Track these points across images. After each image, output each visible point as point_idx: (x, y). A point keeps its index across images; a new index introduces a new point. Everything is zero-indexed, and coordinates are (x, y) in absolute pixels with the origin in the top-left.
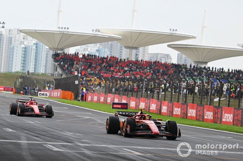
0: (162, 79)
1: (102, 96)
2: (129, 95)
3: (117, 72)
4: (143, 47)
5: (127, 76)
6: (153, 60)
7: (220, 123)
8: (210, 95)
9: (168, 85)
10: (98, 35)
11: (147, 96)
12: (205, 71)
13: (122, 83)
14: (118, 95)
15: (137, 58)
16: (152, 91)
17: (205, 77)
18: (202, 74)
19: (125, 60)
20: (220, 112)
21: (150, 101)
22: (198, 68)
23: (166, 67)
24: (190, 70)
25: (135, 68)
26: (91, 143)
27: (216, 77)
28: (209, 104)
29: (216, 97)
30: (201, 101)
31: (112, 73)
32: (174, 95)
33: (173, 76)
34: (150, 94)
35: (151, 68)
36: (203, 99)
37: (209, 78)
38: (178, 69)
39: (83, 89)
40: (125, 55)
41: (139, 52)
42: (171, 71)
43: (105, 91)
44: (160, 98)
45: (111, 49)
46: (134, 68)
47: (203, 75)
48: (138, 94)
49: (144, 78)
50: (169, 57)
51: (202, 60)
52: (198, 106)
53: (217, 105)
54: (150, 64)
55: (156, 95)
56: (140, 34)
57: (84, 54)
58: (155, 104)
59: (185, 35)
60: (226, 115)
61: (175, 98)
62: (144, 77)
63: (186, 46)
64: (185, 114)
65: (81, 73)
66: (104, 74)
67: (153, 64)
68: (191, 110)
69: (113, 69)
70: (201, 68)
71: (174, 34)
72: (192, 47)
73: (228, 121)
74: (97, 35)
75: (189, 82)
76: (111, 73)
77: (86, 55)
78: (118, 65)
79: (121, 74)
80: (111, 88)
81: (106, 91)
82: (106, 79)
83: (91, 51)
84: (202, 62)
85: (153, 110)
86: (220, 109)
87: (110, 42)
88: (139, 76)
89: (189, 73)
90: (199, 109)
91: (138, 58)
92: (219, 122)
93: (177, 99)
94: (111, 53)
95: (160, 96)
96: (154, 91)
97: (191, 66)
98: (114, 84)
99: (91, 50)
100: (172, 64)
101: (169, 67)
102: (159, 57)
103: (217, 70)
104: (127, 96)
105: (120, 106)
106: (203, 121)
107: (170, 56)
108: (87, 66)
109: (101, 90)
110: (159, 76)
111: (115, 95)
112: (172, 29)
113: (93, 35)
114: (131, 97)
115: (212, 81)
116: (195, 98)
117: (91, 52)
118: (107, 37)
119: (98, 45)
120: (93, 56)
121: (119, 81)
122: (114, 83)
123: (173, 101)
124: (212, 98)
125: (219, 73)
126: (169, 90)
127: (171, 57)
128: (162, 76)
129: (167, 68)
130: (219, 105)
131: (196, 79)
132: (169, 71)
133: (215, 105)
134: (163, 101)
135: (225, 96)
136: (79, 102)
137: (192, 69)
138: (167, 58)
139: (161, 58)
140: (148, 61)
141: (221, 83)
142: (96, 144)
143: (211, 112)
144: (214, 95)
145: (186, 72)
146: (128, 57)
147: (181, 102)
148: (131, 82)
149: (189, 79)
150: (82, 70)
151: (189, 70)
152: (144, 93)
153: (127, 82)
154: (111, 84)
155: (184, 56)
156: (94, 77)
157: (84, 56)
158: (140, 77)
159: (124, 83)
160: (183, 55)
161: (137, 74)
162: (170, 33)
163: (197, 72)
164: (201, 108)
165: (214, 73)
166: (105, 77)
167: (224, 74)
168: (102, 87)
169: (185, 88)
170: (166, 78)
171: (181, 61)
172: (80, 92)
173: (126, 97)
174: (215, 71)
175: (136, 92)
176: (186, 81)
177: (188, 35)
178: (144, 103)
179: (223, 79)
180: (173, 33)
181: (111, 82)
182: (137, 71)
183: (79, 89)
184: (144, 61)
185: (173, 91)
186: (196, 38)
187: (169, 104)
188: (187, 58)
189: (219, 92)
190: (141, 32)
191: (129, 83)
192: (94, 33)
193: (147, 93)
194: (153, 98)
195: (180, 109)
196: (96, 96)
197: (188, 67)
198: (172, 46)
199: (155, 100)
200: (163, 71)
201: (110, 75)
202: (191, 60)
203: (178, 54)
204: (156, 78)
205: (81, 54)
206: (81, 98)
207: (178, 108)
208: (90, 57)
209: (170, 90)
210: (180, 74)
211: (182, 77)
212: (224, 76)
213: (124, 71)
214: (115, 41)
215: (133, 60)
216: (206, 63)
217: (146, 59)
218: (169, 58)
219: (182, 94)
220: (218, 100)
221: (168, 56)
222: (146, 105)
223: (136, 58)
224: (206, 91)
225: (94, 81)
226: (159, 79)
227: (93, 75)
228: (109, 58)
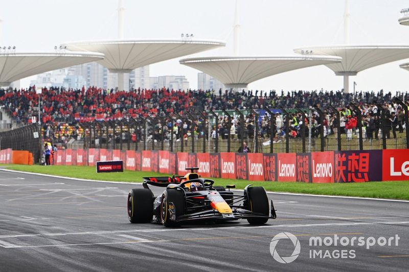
0: (175, 116)
1: (79, 154)
2: (123, 148)
3: (100, 113)
4: (141, 68)
5: (118, 117)
6: (159, 87)
7: (276, 180)
8: (255, 136)
9: (185, 126)
10: (65, 54)
11: (153, 146)
12: (244, 98)
13: (110, 129)
14: (105, 150)
17: (245, 107)
18: (241, 103)
19: (112, 91)
20: (274, 162)
21: (158, 154)
22: (232, 94)
23: (180, 98)
24: (220, 99)
25: (130, 102)
26: (67, 230)
27: (264, 106)
28: (255, 150)
29: (265, 139)
31: (93, 115)
32: (198, 141)
33: (193, 111)
34: (158, 144)
35: (155, 101)
37: (252, 108)
38: (201, 100)
40: (111, 83)
41: (134, 77)
42: (189, 102)
43: (83, 145)
44: (174, 148)
45: (89, 76)
48: (138, 146)
49: (146, 118)
50: (184, 81)
51: (238, 80)
52: (237, 156)
53: (269, 151)
54: (154, 94)
55: (167, 144)
56: (134, 46)
57: (44, 88)
58: (166, 158)
59: (206, 42)
60: (284, 166)
61: (199, 146)
63: (209, 60)
64: (218, 171)
65: (41, 120)
66: (80, 117)
67: (160, 94)
68: (226, 163)
69: (94, 108)
70: (238, 94)
71: (189, 43)
72: (220, 60)
73: (288, 176)
74: (62, 54)
75: (219, 118)
76: (91, 114)
77: (48, 89)
79: (107, 115)
80: (93, 139)
81: (85, 146)
82: (85, 125)
83: (55, 82)
84: (239, 84)
85: (165, 169)
86: (274, 157)
87: (85, 65)
88: (137, 115)
89: (218, 103)
90: (240, 161)
91: (133, 86)
92: (273, 179)
93: (202, 148)
94: (88, 83)
95: (174, 145)
97: (220, 92)
98: (97, 132)
99: (56, 80)
100: (190, 91)
101: (185, 96)
102: (167, 82)
103: (263, 95)
104: (121, 149)
105: (110, 168)
106: (247, 179)
107: (186, 78)
108: (51, 108)
109: (77, 144)
110: (170, 112)
111: (101, 150)
112: (185, 35)
113: (57, 55)
114: (127, 151)
115: (257, 112)
116: (231, 144)
117: (56, 84)
118: (80, 56)
119: (66, 70)
120: (60, 91)
121: (105, 127)
122: (97, 130)
123: (195, 152)
124: (259, 141)
125: (267, 99)
126: (189, 134)
127: (188, 81)
128: (176, 112)
129: (183, 99)
130: (272, 151)
131: (230, 112)
132: (185, 103)
133: (265, 151)
134: (179, 153)
136: (42, 166)
137: (223, 96)
138: (182, 83)
139: (171, 84)
141: (272, 114)
142: (75, 231)
143: (259, 163)
144: (262, 136)
145: (214, 102)
146: (117, 86)
147: (209, 152)
148: (126, 127)
149: (220, 113)
150: (43, 115)
151: (218, 100)
152: (148, 142)
153: (118, 127)
154: (93, 133)
155: (208, 77)
156: (64, 125)
157: (44, 90)
158: (140, 117)
159: (114, 129)
160: (207, 75)
161: (134, 113)
162: (183, 41)
163: (231, 100)
164: (242, 159)
165: (259, 101)
166: (82, 123)
167: (276, 101)
169: (214, 128)
170: (181, 115)
171: (204, 85)
173: (119, 151)
174: (261, 96)
175: (134, 142)
176: (215, 117)
177: (213, 42)
178: (149, 159)
179: (276, 108)
180: (187, 40)
181: (92, 129)
182: (134, 108)
183: (41, 145)
184: (144, 90)
185: (195, 135)
186: (225, 46)
187: (190, 156)
188: (213, 79)
190: (134, 44)
191: (122, 128)
192: (59, 51)
193: (154, 143)
194: (162, 149)
195: (208, 163)
196: (69, 154)
197: (216, 95)
198: (187, 62)
199: (166, 153)
200: (176, 104)
202: (220, 83)
203: (199, 74)
204: (166, 117)
205: (38, 88)
207: (206, 161)
208: (54, 91)
210: (204, 107)
211: (207, 111)
212: (276, 104)
213: (112, 110)
214: (93, 62)
215: (125, 91)
216: (245, 85)
217: (148, 87)
219: (209, 139)
220: (268, 144)
221: (182, 79)
222: (153, 162)
223: (130, 87)
225: (64, 130)
226: (170, 118)
227: (63, 121)
228: (86, 91)
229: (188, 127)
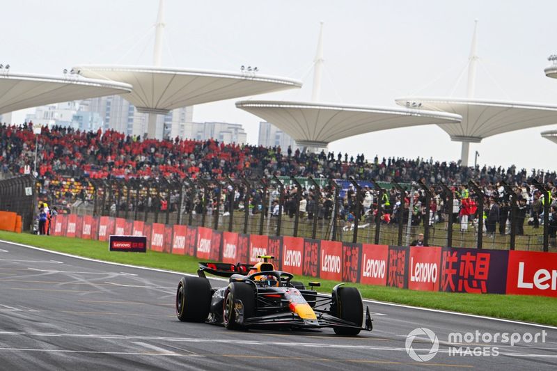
0: (223, 180)
1: (86, 223)
2: (148, 220)
3: (120, 167)
4: (181, 109)
5: (145, 175)
6: (205, 138)
7: (358, 281)
9: (237, 195)
10: (77, 81)
11: (190, 220)
12: (322, 162)
13: (132, 191)
14: (122, 220)
15: (167, 135)
17: (321, 175)
18: (316, 169)
19: (139, 138)
20: (357, 255)
21: (197, 231)
22: (306, 155)
23: (233, 155)
24: (289, 161)
25: (163, 156)
26: (63, 329)
27: (347, 176)
28: (331, 237)
30: (314, 232)
31: (111, 169)
32: (253, 218)
33: (249, 175)
34: (197, 217)
35: (198, 157)
36: (318, 226)
37: (331, 177)
38: (261, 159)
39: (42, 206)
40: (138, 127)
41: (170, 120)
42: (244, 162)
43: (93, 210)
44: (219, 224)
45: (108, 115)
46: (159, 157)
47: (319, 172)
48: (170, 217)
49: (184, 180)
50: (240, 131)
51: (315, 137)
52: (306, 243)
53: (351, 239)
54: (197, 146)
55: (210, 218)
56: (174, 78)
57: (45, 126)
58: (208, 238)
59: (275, 80)
60: (371, 262)
61: (254, 225)
62: (182, 178)
63: (277, 106)
64: (277, 262)
65: (38, 170)
66: (91, 171)
67: (204, 147)
68: (291, 252)
69: (112, 159)
70: (313, 155)
71: (251, 79)
72: (292, 106)
73: (375, 276)
74: (74, 81)
75: (285, 187)
76: (107, 168)
77: (50, 128)
78: (122, 150)
79: (129, 171)
80: (108, 204)
81: (95, 211)
82: (97, 183)
83: (60, 119)
84: (315, 142)
85: (205, 254)
86: (357, 249)
87: (104, 98)
88: (171, 174)
89: (286, 167)
90: (310, 250)
91: (169, 132)
92: (354, 280)
93: (258, 228)
94: (107, 123)
95: (220, 220)
96: (207, 211)
97: (290, 151)
98: (114, 193)
99: (61, 116)
100: (247, 146)
101: (240, 153)
102: (217, 130)
103: (349, 160)
104: (146, 221)
105: (127, 245)
106: (318, 276)
107: (243, 127)
108: (52, 154)
109: (85, 209)
110: (217, 174)
111: (117, 219)
112: (246, 67)
113: (66, 82)
114: (154, 224)
115: (339, 184)
116: (299, 225)
117: (62, 122)
118: (99, 85)
119: (77, 104)
120: (67, 132)
121: (125, 187)
122: (114, 192)
123: (248, 233)
124: (338, 224)
125: (355, 166)
126: (241, 206)
127: (245, 132)
128: (225, 175)
129: (237, 157)
130: (355, 240)
131: (301, 180)
132: (239, 162)
133: (345, 239)
134: (226, 232)
135: (370, 220)
136: (34, 236)
137: (293, 157)
139: (222, 134)
141: (359, 188)
142: (74, 332)
143: (336, 255)
144: (342, 217)
145: (279, 165)
146: (146, 131)
147: (267, 234)
148: (154, 189)
149: (287, 181)
150: (40, 164)
151: (285, 162)
152: (184, 213)
153: (144, 189)
154: (108, 194)
155: (274, 129)
156: (69, 180)
157: (45, 129)
158: (175, 177)
159: (138, 192)
160: (272, 126)
161: (167, 171)
162: (243, 76)
163: (304, 163)
164: (313, 247)
165: (342, 168)
166: (94, 179)
167: (365, 169)
168: (88, 201)
169: (277, 201)
170: (233, 180)
171: (267, 140)
172: (36, 214)
173: (143, 222)
174: (346, 161)
175: (164, 211)
176: (279, 186)
177: (284, 81)
178: (184, 238)
179: (365, 179)
180: (249, 75)
181: (107, 189)
182: (167, 164)
183: (34, 206)
184: (184, 140)
185: (251, 210)
186: (300, 87)
187: (240, 239)
188: (281, 132)
190: (175, 75)
191: (148, 191)
192: (68, 76)
193: (191, 214)
194: (203, 226)
195: (265, 250)
196: (72, 221)
197: (283, 155)
198: (246, 105)
199: (208, 230)
200: (226, 163)
201: (106, 174)
202: (289, 137)
203: (261, 123)
204: (211, 180)
205: (37, 127)
206: (38, 228)
207: (262, 247)
208: (58, 131)
209: (243, 207)
210: (266, 170)
211: (269, 176)
212: (366, 173)
213: (137, 165)
214: (116, 96)
215: (157, 139)
216: (325, 144)
217: (188, 135)
218: (240, 133)
219: (269, 216)
221: (237, 129)
222: (188, 242)
223: (164, 134)
225: (67, 187)
226: (217, 182)
227: (68, 175)
228: (102, 135)
229: (241, 197)
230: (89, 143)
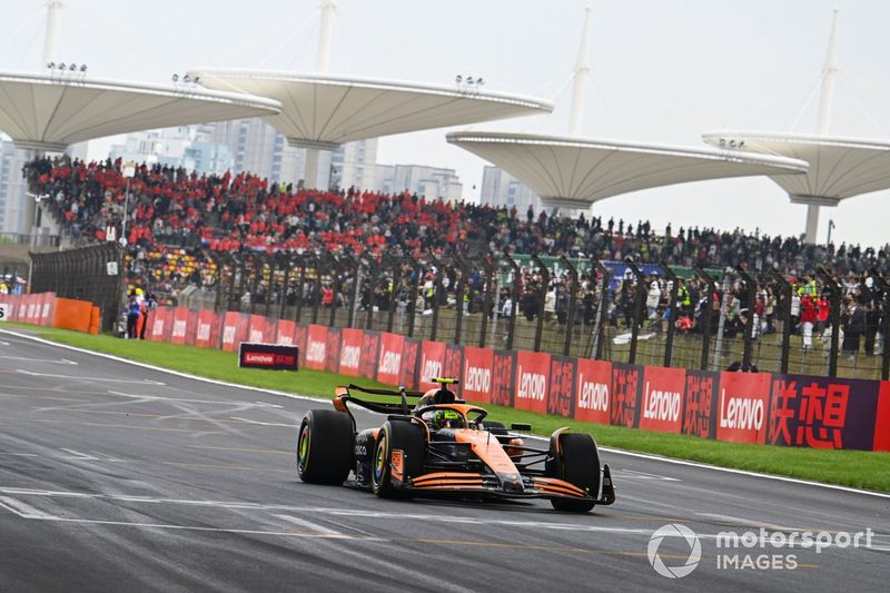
0: (423, 259)
1: (203, 322)
2: (302, 319)
3: (259, 233)
4: (359, 142)
5: (299, 246)
6: (395, 190)
7: (635, 425)
8: (598, 320)
9: (446, 281)
10: (194, 94)
11: (370, 321)
12: (582, 232)
13: (276, 272)
14: (262, 318)
15: (335, 183)
16: (387, 304)
17: (581, 254)
18: (573, 244)
19: (289, 188)
20: (635, 385)
21: (380, 340)
22: (557, 219)
23: (440, 218)
24: (529, 231)
25: (327, 217)
26: (162, 491)
27: (623, 256)
28: (594, 354)
29: (620, 330)
30: (567, 345)
31: (244, 237)
32: (469, 319)
33: (465, 251)
34: (380, 315)
35: (385, 220)
36: (573, 335)
37: (596, 258)
38: (485, 227)
39: (134, 293)
40: (289, 169)
41: (341, 160)
42: (458, 230)
43: (214, 300)
44: (415, 329)
45: (242, 149)
46: (323, 218)
47: (577, 248)
48: (337, 316)
49: (361, 257)
50: (451, 180)
51: (572, 193)
52: (554, 362)
53: (625, 357)
54: (382, 203)
55: (400, 318)
56: (349, 92)
57: (140, 165)
58: (396, 352)
59: (510, 99)
60: (657, 395)
61: (471, 331)
62: (357, 254)
63: (513, 141)
64: (508, 393)
65: (128, 235)
66: (213, 238)
67: (394, 203)
68: (529, 375)
69: (245, 220)
70: (568, 221)
71: (472, 97)
72: (537, 142)
73: (664, 418)
74: (189, 93)
75: (521, 272)
76: (237, 234)
77: (149, 168)
78: (264, 207)
79: (273, 241)
80: (237, 292)
81: (217, 303)
82: (221, 257)
83: (165, 155)
84: (572, 200)
85: (390, 376)
86: (636, 373)
87: (236, 123)
88: (340, 246)
89: (523, 239)
90: (559, 374)
91: (339, 180)
92: (630, 423)
93: (477, 337)
94: (240, 163)
95: (417, 321)
96: (396, 305)
97: (530, 214)
98: (248, 276)
100: (462, 204)
101: (451, 216)
102: (416, 177)
103: (625, 230)
104: (298, 320)
105: (269, 359)
106: (572, 416)
107: (457, 174)
108: (151, 210)
109: (200, 298)
110: (414, 248)
111: (254, 317)
112: (465, 78)
113: (176, 95)
114: (311, 326)
115: (608, 269)
116: (543, 332)
117: (170, 159)
118: (228, 101)
119: (193, 130)
120: (175, 174)
121: (267, 266)
122: (248, 273)
123: (462, 344)
124: (606, 333)
125: (634, 240)
126: (451, 301)
127: (460, 181)
128: (427, 249)
129: (445, 222)
130: (632, 359)
131: (548, 260)
132: (449, 229)
133: (616, 357)
134: (426, 341)
135: (657, 327)
136: (119, 340)
137: (536, 224)
138: (446, 184)
139: (422, 184)
140: (375, 193)
141: (641, 276)
142: (181, 495)
143: (603, 383)
144: (613, 323)
145: (514, 236)
146: (302, 177)
147: (492, 347)
148: (312, 270)
149: (525, 262)
150: (130, 223)
151: (523, 231)
152: (358, 310)
153: (296, 269)
154: (238, 277)
155: (506, 177)
156: (176, 251)
157: (140, 170)
158: (346, 252)
159: (287, 274)
160: (503, 172)
161: (333, 241)
162: (459, 92)
163: (553, 235)
164: (565, 369)
165: (614, 242)
166: (216, 251)
167: (652, 245)
168: (207, 286)
169: (508, 294)
170: (438, 257)
171: (494, 195)
172: (123, 305)
173: (293, 323)
174: (620, 232)
175: (327, 306)
176: (513, 270)
177: (525, 101)
178: (358, 349)
179: (650, 262)
180: (469, 90)
181: (238, 270)
182: (334, 230)
183: (120, 292)
185: (465, 306)
186: (551, 112)
187: (449, 352)
188: (517, 183)
189: (634, 312)
190: (350, 87)
191: (303, 273)
192: (180, 85)
193: (371, 312)
194: (389, 331)
195: (488, 372)
196: (181, 319)
197: (521, 219)
198: (462, 139)
199: (398, 339)
200: (427, 231)
201: (236, 243)
202: (531, 192)
203: (486, 167)
204: (405, 258)
205: (129, 165)
206: (125, 327)
207: (483, 367)
208: (162, 174)
209: (453, 301)
210: (492, 244)
211: (497, 253)
212: (652, 252)
213: (286, 230)
214: (255, 119)
215: (319, 189)
216: (587, 203)
217: (369, 185)
218: (452, 183)
219: (495, 317)
220: (626, 341)
221: (448, 176)
222: (365, 356)
223: (330, 181)
224: (583, 307)
225: (174, 262)
226: (414, 262)
227: (175, 243)
228: (231, 182)
229: (451, 285)
230: (210, 193)
